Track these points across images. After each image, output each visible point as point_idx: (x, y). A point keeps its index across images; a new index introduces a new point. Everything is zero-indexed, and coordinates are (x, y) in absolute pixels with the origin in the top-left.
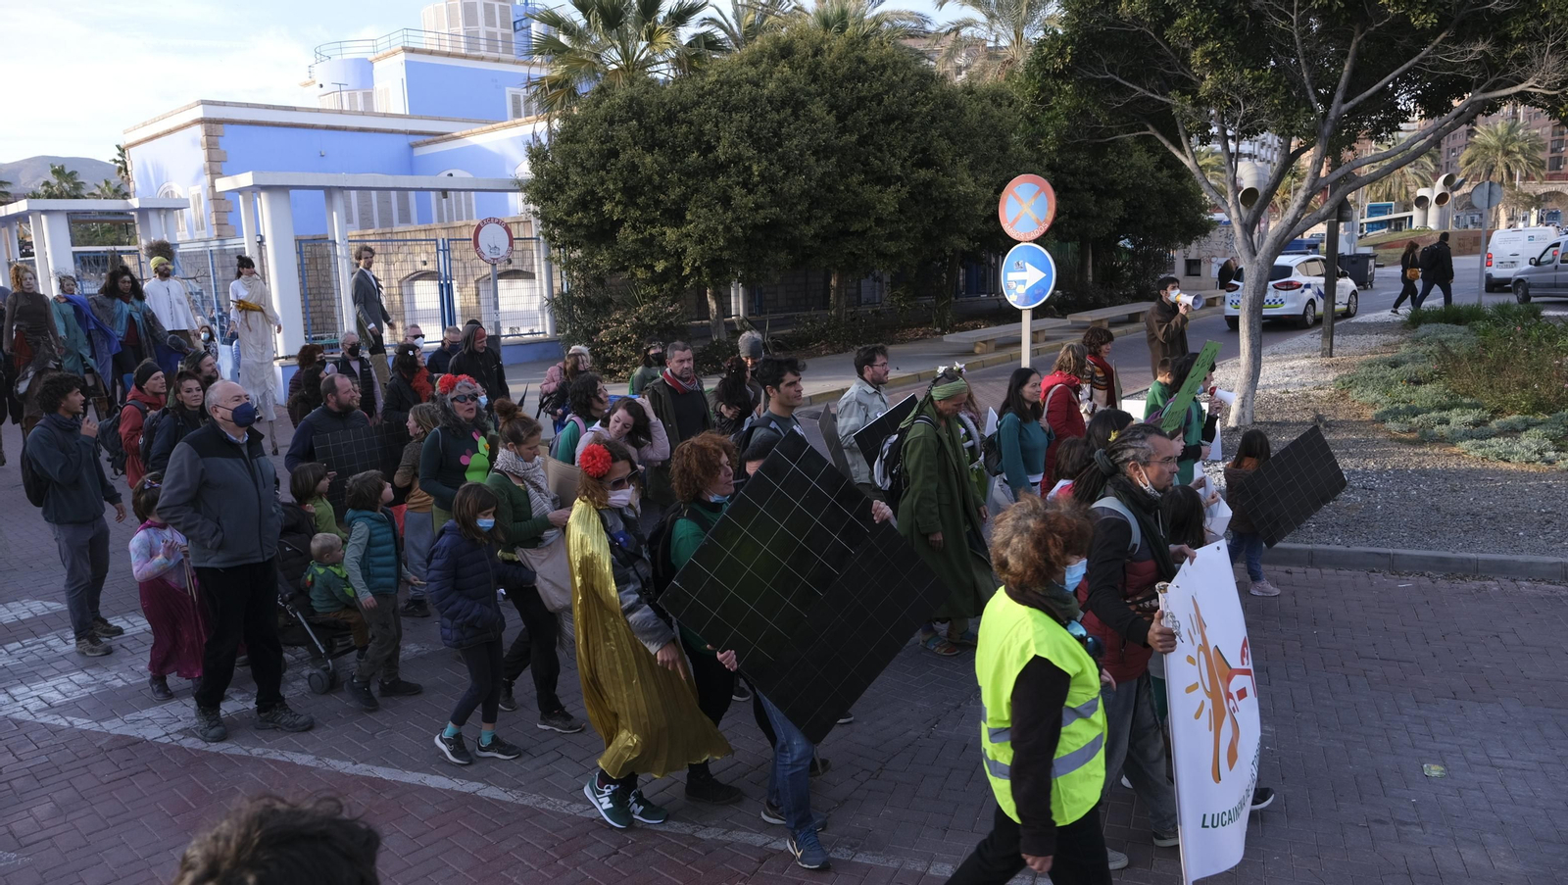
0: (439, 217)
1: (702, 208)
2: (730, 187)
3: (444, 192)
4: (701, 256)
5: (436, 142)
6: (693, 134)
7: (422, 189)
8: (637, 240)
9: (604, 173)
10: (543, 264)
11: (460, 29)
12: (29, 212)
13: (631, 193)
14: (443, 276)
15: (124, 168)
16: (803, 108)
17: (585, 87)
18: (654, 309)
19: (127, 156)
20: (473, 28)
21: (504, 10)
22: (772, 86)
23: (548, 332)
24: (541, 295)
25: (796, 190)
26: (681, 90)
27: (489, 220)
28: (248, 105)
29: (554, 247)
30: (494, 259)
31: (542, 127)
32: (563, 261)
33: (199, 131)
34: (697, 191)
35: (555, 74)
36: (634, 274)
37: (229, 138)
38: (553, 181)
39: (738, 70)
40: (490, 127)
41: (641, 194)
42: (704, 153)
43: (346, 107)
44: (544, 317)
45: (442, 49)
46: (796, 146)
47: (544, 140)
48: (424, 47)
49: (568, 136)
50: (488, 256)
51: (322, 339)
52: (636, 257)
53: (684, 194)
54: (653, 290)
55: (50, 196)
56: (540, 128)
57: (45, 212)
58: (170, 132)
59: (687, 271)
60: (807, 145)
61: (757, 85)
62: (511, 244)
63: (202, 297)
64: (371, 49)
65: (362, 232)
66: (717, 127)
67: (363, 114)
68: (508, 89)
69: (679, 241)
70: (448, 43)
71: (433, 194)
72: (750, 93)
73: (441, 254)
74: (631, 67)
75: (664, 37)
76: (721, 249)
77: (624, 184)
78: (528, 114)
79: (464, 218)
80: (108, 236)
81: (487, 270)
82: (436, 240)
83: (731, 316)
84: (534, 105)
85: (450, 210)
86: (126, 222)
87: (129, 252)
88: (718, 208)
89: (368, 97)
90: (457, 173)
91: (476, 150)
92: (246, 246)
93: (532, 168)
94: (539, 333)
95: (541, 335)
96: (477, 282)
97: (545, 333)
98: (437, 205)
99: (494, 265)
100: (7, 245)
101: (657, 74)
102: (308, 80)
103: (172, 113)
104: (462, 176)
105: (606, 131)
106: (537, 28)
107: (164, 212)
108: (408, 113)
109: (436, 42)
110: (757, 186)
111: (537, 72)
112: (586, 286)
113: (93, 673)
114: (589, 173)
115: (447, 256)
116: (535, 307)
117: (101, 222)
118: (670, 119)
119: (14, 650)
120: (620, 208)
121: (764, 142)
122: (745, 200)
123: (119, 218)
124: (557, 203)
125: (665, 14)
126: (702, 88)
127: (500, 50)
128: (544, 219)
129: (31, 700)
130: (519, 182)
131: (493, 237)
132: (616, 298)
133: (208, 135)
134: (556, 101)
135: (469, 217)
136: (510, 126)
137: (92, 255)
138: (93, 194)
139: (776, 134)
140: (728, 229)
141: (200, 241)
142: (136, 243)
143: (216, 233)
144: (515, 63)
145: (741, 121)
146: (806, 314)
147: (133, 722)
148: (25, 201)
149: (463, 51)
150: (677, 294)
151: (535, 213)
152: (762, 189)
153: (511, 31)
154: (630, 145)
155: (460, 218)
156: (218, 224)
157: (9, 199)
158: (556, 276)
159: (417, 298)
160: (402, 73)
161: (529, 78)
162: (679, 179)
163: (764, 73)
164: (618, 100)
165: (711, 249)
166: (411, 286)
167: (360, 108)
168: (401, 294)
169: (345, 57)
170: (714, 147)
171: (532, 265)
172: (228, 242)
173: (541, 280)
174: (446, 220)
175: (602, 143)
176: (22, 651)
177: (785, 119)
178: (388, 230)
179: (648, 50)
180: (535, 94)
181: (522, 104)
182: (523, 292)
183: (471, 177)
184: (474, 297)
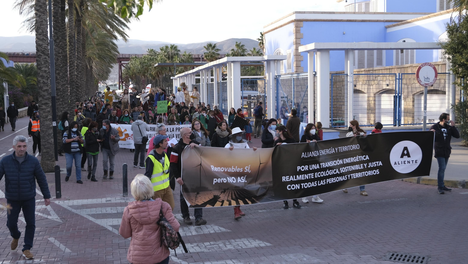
0: (396, 62)
3: (402, 50)
5: (398, 25)
7: (391, 49)
10: (451, 86)
12: (227, 62)
14: (398, 92)
15: (261, 43)
19: (264, 37)
24: (449, 103)
27: (426, 64)
28: (314, 13)
29: (458, 77)
30: (426, 84)
31: (456, 14)
32: (463, 85)
33: (292, 27)
37: (305, 28)
38: (461, 43)
40: (427, 16)
43: (357, 11)
47: (457, 22)
50: (423, 82)
51: (336, 120)
55: (234, 55)
57: (233, 62)
58: (281, 26)
62: (436, 76)
63: (288, 99)
65: (359, 70)
67: (364, 13)
71: (394, 51)
73: (398, 80)
78: (448, 8)
79: (409, 63)
81: (423, 89)
82: (396, 74)
84: (452, 3)
85: (402, 59)
86: (260, 65)
87: (259, 79)
89: (367, 5)
90: (408, 40)
91: (418, 27)
92: (308, 76)
93: (449, 36)
98: (396, 57)
99: (426, 87)
100: (218, 75)
103: (284, 18)
104: (410, 42)
107: (276, 61)
108: (386, 12)
113: (234, 262)
115: (400, 82)
117: (251, 65)
119: (207, 246)
123: (258, 64)
124: (462, 54)
128: (454, 63)
130: (441, 44)
131: (427, 73)
133: (296, 27)
135: (412, 62)
136: (438, 15)
137: (246, 80)
138: (249, 54)
141: (288, 74)
142: (263, 75)
143: (295, 70)
148: (226, 57)
151: (449, 59)
155: (407, 63)
156: (296, 66)
158: (458, 92)
159: (382, 103)
166: (380, 97)
167: (363, 11)
168: (375, 100)
171: (444, 87)
172: (301, 75)
173: (449, 95)
174: (400, 64)
176: (210, 246)
178: (371, 69)
181: (445, 3)
182: (438, 101)
183: (415, 42)
184: (412, 103)
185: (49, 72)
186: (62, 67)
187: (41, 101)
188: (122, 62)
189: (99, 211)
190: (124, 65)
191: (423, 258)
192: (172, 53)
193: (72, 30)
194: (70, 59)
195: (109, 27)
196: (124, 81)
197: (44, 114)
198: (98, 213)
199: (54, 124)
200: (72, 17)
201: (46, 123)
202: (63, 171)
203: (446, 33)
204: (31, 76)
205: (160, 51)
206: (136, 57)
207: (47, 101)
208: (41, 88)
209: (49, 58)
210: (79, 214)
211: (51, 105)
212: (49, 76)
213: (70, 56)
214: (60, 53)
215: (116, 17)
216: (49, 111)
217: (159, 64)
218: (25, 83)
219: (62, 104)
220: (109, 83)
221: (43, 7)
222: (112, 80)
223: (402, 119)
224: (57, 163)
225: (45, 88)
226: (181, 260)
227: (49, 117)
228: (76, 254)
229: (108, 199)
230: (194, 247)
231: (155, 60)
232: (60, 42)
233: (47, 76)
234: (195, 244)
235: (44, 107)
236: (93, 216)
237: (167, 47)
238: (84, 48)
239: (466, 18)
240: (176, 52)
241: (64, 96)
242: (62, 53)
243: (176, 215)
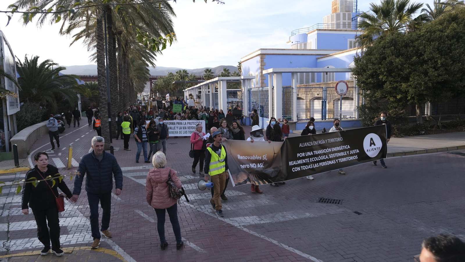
0: (323, 80)
1: (416, 76)
2: (428, 69)
3: (327, 73)
4: (415, 93)
5: (324, 57)
6: (415, 50)
7: (320, 72)
8: (391, 87)
9: (381, 65)
10: (356, 95)
11: (335, 22)
12: (218, 80)
13: (390, 72)
14: (324, 99)
15: (240, 68)
16: (461, 39)
17: (375, 37)
18: (395, 111)
19: (241, 65)
20: (339, 21)
21: (349, 15)
22: (448, 31)
23: (356, 118)
24: (355, 105)
25: (456, 69)
26: (411, 36)
27: (341, 81)
28: (272, 49)
29: (361, 90)
30: (341, 94)
31: (359, 51)
32: (364, 94)
33: (259, 58)
34: (415, 70)
35: (365, 34)
36: (389, 99)
37: (267, 59)
38: (362, 68)
39: (434, 27)
40: (342, 52)
41: (393, 72)
42: (419, 57)
43: (299, 48)
44: (355, 113)
45: (329, 29)
46: (458, 53)
47: (360, 55)
48: (323, 28)
49: (369, 53)
50: (340, 93)
51: (286, 116)
52: (390, 93)
53: (410, 72)
54: (395, 105)
55: (222, 76)
56: (358, 51)
57: (222, 80)
58: (252, 58)
59: (409, 98)
60: (462, 52)
61: (442, 31)
62: (347, 89)
63: (256, 103)
64: (307, 31)
65: (300, 85)
66: (425, 47)
67: (303, 50)
68: (348, 39)
69: (407, 87)
70: (330, 27)
71: (322, 73)
72: (439, 35)
73: (324, 91)
74: (392, 29)
75: (406, 18)
76: (423, 91)
77: (388, 69)
78: (355, 47)
79: (331, 80)
80: (234, 86)
81: (339, 97)
82: (323, 88)
83: (425, 115)
84: (357, 44)
85: (327, 78)
86: (239, 82)
87: (239, 91)
88: (422, 76)
89: (305, 45)
90: (330, 67)
91: (337, 59)
92: (269, 89)
93: (355, 64)
94: (353, 118)
95: (354, 119)
96: (334, 101)
97: (355, 118)
98: (323, 77)
99: (341, 96)
100: (212, 89)
101: (402, 31)
102: (289, 41)
103: (253, 53)
104: (332, 67)
105: (382, 51)
106: (359, 19)
107: (249, 80)
108: (316, 49)
109: (327, 27)
110: (440, 68)
111: (359, 33)
112: (371, 103)
114: (375, 65)
115: (326, 93)
116: (353, 109)
117: (233, 82)
118: (406, 46)
120: (385, 77)
121: (444, 52)
122: (433, 73)
123: (237, 81)
124: (363, 75)
125: (406, 10)
126: (420, 34)
127: (347, 27)
128: (358, 81)
129: (209, 209)
130: (350, 69)
132: (381, 107)
133: (261, 58)
134: (365, 42)
135: (333, 80)
136: (348, 51)
137: (230, 91)
138: (232, 75)
139: (449, 49)
140: (426, 83)
141: (256, 88)
142: (241, 88)
143: (261, 85)
144: (351, 31)
145: (435, 45)
146: (457, 115)
147: (232, 220)
148: (218, 77)
149: (335, 29)
150: (404, 106)
151: (355, 78)
152: (441, 69)
153: (350, 21)
154: (390, 55)
155: (330, 81)
156: (262, 83)
157: (213, 77)
158: (361, 99)
159: (315, 105)
160: (316, 37)
161: (356, 35)
162: (409, 67)
163: (445, 27)
164: (387, 40)
165: (419, 90)
166: (313, 102)
167: (303, 48)
168: (310, 104)
169: (300, 33)
170: (423, 55)
171: (353, 95)
172: (264, 88)
173: (355, 101)
174: (325, 81)
175: (380, 55)
176: (208, 195)
177: (453, 43)
178: (308, 84)
179: (399, 23)
180: (358, 40)
181: (353, 44)
182: (349, 105)
183: (335, 67)
184: (333, 105)
185: (106, 87)
186: (114, 84)
187: (101, 105)
188: (152, 81)
189: (138, 174)
190: (154, 83)
191: (340, 201)
192: (183, 75)
193: (120, 61)
194: (119, 79)
195: (143, 59)
196: (153, 93)
197: (103, 114)
198: (137, 175)
199: (110, 120)
200: (120, 53)
201: (105, 119)
202: (115, 149)
203: (354, 62)
204: (95, 90)
205: (176, 74)
206: (161, 78)
207: (105, 106)
208: (101, 97)
209: (106, 78)
210: (126, 176)
211: (107, 108)
212: (106, 90)
213: (119, 77)
214: (113, 76)
215: (148, 52)
216: (106, 112)
217: (175, 82)
218: (91, 94)
219: (114, 107)
220: (144, 94)
221: (102, 46)
222: (146, 92)
223: (327, 115)
224: (111, 145)
225: (103, 97)
226: (190, 204)
227: (106, 116)
228: (124, 201)
229: (144, 166)
230: (198, 196)
231: (173, 79)
232: (113, 68)
233: (105, 90)
234: (199, 194)
235: (103, 109)
236: (135, 177)
237: (180, 71)
238: (128, 72)
239: (366, 53)
240: (186, 74)
241: (115, 102)
242: (114, 75)
243: (187, 176)
